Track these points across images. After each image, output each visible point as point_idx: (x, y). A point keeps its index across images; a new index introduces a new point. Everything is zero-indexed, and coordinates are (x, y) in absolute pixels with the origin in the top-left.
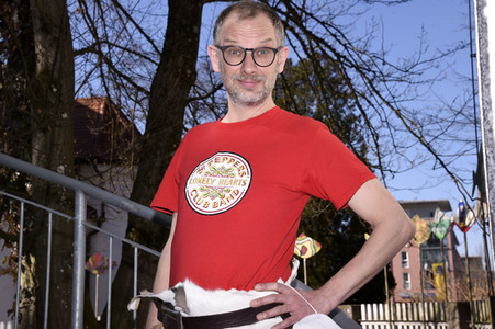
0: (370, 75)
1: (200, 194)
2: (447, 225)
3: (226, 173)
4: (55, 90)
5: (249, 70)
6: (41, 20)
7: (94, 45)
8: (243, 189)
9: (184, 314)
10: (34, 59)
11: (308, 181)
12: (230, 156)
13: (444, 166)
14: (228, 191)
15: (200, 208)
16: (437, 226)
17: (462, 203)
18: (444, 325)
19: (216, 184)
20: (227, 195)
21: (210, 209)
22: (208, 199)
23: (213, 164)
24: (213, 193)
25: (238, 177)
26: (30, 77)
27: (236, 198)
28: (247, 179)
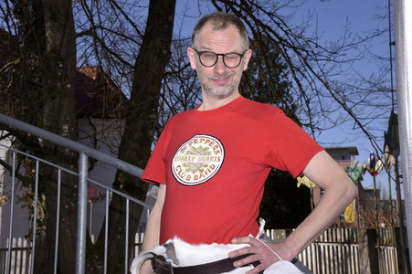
0: (304, 54)
1: (184, 169)
2: (360, 170)
3: (204, 151)
4: (61, 65)
5: (221, 71)
6: (51, 10)
7: (91, 29)
8: (218, 164)
9: (174, 265)
10: (44, 41)
11: (270, 155)
12: (206, 137)
13: (361, 127)
14: (206, 166)
15: (184, 180)
16: (353, 170)
17: (373, 154)
18: (356, 246)
19: (196, 161)
20: (205, 169)
21: (192, 181)
22: (190, 173)
23: (193, 145)
24: (194, 168)
25: (213, 155)
26: (42, 54)
27: (212, 171)
28: (221, 155)
